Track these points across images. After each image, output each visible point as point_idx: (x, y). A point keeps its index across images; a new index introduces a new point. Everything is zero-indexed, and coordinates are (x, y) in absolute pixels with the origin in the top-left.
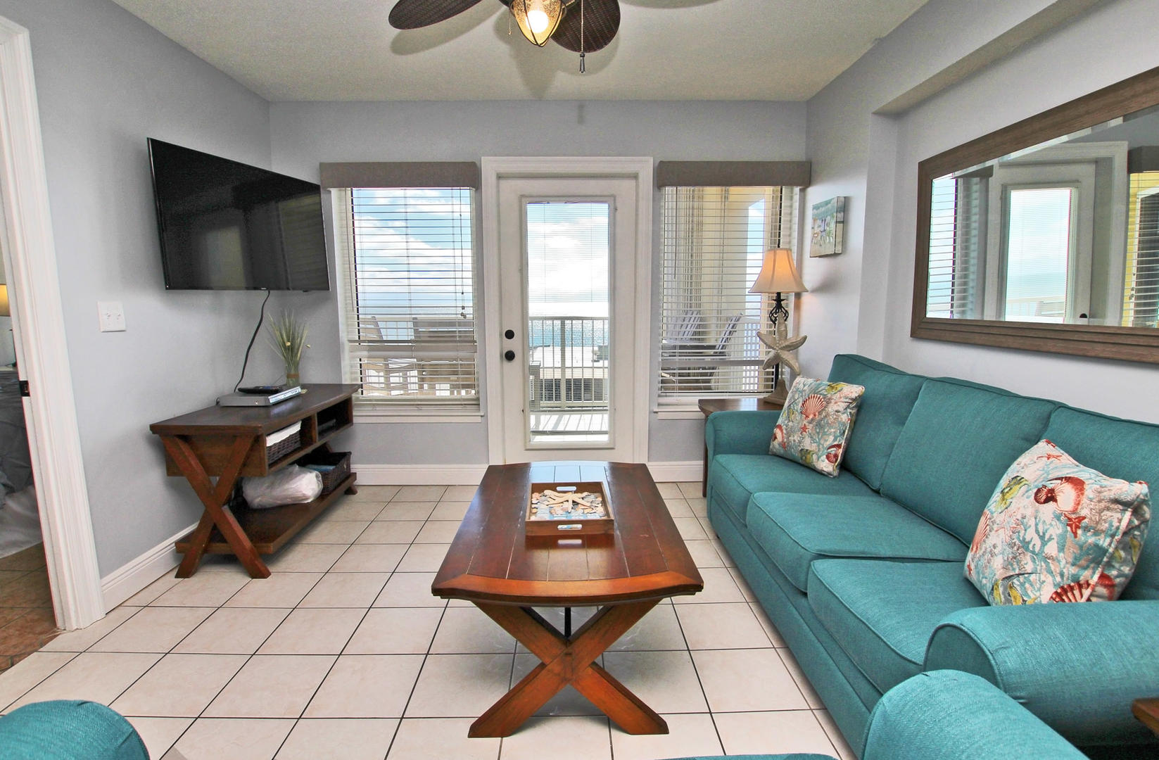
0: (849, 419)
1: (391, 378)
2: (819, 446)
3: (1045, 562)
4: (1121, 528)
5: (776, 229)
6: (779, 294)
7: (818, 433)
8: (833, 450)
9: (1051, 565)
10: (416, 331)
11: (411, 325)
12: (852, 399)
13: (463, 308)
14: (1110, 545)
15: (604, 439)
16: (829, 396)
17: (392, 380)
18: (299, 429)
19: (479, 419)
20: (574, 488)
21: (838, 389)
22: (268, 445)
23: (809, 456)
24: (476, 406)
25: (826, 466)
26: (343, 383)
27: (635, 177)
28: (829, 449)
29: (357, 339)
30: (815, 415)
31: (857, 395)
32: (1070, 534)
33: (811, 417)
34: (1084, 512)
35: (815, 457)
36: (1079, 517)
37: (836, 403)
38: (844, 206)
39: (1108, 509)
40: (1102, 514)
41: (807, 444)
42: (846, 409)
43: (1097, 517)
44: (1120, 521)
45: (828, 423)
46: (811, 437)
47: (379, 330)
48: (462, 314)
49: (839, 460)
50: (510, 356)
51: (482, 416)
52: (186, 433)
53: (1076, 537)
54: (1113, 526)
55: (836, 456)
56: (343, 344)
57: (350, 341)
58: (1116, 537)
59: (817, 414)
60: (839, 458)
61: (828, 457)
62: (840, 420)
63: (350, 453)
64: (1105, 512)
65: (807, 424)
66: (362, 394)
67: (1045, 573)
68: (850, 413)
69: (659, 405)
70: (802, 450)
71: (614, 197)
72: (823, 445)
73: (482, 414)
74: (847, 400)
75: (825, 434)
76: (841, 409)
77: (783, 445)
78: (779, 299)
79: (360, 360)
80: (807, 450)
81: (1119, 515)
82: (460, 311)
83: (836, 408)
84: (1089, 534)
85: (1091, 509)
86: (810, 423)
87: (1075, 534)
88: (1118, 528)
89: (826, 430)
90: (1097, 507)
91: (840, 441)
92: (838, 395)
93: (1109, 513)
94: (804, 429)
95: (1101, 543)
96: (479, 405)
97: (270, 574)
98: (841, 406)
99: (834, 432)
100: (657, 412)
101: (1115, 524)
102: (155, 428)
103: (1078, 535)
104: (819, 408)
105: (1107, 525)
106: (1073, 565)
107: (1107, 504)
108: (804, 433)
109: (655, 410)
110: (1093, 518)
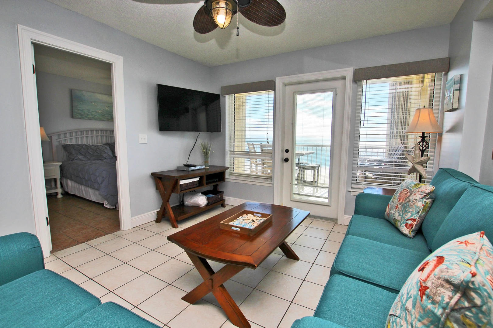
0: (423, 205)
1: (258, 167)
2: (402, 218)
3: (406, 313)
4: (450, 304)
5: (431, 98)
6: (423, 133)
7: (403, 211)
8: (410, 222)
9: (407, 315)
10: (261, 149)
11: (259, 146)
12: (426, 193)
13: (268, 139)
14: (442, 314)
15: (326, 201)
16: (413, 190)
17: (258, 168)
18: (198, 180)
19: (271, 185)
20: (260, 215)
21: (419, 187)
22: (180, 184)
23: (397, 223)
24: (270, 180)
25: (406, 231)
26: (226, 166)
27: (344, 78)
28: (407, 220)
29: (233, 150)
30: (403, 200)
31: (429, 191)
32: (419, 298)
33: (401, 201)
34: (429, 284)
35: (399, 224)
36: (426, 286)
37: (415, 194)
38: (460, 81)
39: (442, 286)
40: (438, 289)
41: (397, 216)
42: (422, 198)
43: (435, 290)
44: (451, 298)
45: (408, 205)
46: (399, 212)
47: (254, 148)
48: (267, 142)
49: (413, 228)
50: (286, 160)
51: (272, 184)
52: (160, 176)
53: (421, 300)
54: (444, 301)
55: (412, 225)
56: (227, 152)
57: (230, 151)
58: (446, 311)
59: (404, 199)
60: (414, 227)
61: (406, 225)
62: (416, 204)
63: (224, 192)
64: (440, 288)
65: (399, 205)
66: (234, 171)
67: (404, 320)
68: (425, 201)
69: (352, 188)
70: (394, 219)
71: (335, 88)
72: (404, 218)
73: (272, 183)
74: (423, 194)
75: (406, 212)
76: (418, 198)
77: (388, 214)
78: (423, 137)
79: (234, 158)
80: (396, 219)
81: (450, 294)
82: (267, 140)
83: (414, 197)
84: (429, 301)
85: (433, 283)
86: (400, 204)
87: (422, 298)
88: (448, 303)
89: (407, 209)
90: (436, 282)
91: (415, 217)
92: (417, 190)
93: (443, 290)
94: (397, 207)
95: (436, 311)
96: (271, 179)
97: (178, 227)
98: (418, 197)
99: (412, 211)
100: (350, 191)
101: (446, 300)
102: (152, 174)
103: (423, 300)
104: (406, 196)
105: (440, 298)
106: (419, 321)
107: (443, 283)
108: (396, 209)
109: (349, 190)
110: (432, 290)
